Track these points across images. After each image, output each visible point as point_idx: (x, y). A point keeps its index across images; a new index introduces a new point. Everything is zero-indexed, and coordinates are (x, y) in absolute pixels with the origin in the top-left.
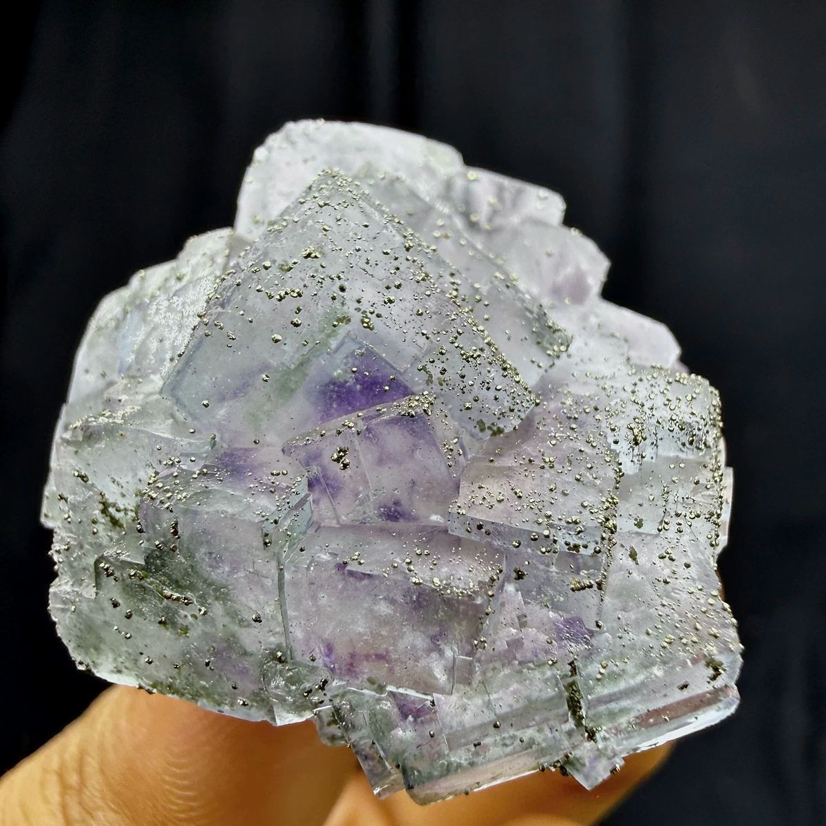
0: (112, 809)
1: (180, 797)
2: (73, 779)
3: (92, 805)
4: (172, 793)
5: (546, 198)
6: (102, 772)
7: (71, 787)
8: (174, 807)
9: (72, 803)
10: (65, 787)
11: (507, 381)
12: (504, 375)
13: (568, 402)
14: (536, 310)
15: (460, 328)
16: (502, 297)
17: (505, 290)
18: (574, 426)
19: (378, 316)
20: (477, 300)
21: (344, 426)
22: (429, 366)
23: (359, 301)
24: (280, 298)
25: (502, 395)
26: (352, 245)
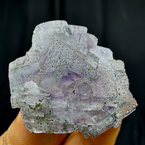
0: (10, 143)
1: (21, 140)
2: (5, 139)
3: (7, 143)
4: (20, 140)
5: (84, 28)
6: (9, 137)
7: (4, 140)
8: (20, 142)
9: (4, 143)
10: (4, 141)
11: (95, 71)
12: (94, 70)
13: (103, 70)
14: (94, 55)
15: (86, 64)
16: (89, 55)
17: (88, 53)
18: (106, 75)
19: (72, 65)
20: (85, 56)
21: (73, 87)
22: (83, 72)
23: (69, 64)
24: (57, 67)
25: (94, 74)
26: (66, 54)
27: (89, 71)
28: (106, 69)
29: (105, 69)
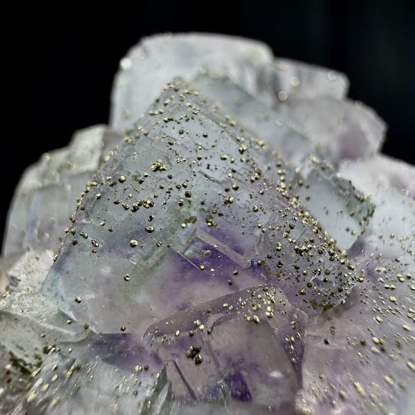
11: (335, 264)
12: (332, 260)
13: (383, 269)
14: (347, 187)
15: (292, 223)
16: (320, 179)
17: (321, 172)
18: (393, 298)
19: (220, 215)
20: (301, 185)
21: (197, 326)
22: (268, 262)
23: (203, 203)
24: (135, 210)
25: (331, 278)
26: (195, 155)
27: (301, 262)
28: (403, 268)
29: (398, 264)
